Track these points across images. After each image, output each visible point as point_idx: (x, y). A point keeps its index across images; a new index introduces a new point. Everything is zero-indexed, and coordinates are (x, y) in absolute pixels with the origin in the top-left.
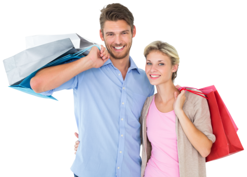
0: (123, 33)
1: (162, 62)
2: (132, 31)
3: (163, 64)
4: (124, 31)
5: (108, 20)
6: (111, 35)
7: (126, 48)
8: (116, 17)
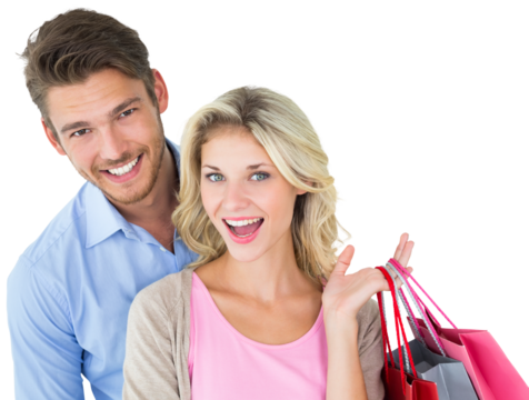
0: (122, 112)
1: (262, 168)
2: (151, 94)
3: (266, 175)
4: (120, 108)
5: (52, 85)
6: (82, 132)
7: (147, 163)
8: (77, 65)
